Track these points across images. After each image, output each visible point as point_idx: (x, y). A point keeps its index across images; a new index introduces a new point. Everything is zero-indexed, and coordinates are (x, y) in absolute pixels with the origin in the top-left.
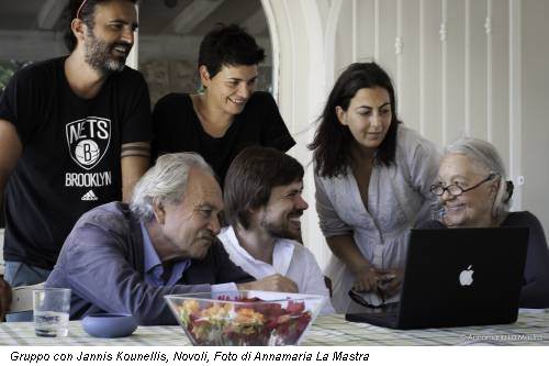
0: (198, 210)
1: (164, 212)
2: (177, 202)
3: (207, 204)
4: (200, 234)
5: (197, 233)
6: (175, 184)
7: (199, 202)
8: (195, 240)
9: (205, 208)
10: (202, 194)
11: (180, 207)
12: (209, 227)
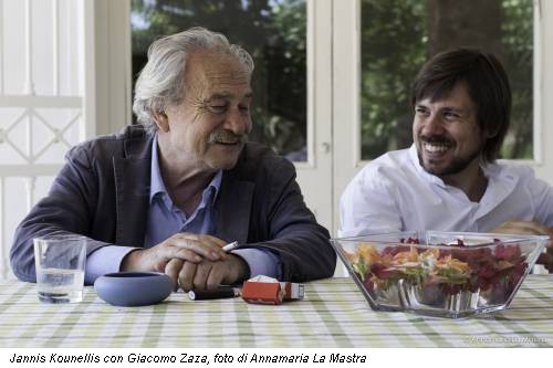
0: (204, 108)
1: (166, 117)
2: (177, 101)
3: (216, 97)
4: (212, 138)
5: (208, 136)
6: (168, 78)
7: (205, 95)
8: (207, 147)
9: (215, 103)
10: (207, 84)
11: (182, 107)
12: (227, 126)
